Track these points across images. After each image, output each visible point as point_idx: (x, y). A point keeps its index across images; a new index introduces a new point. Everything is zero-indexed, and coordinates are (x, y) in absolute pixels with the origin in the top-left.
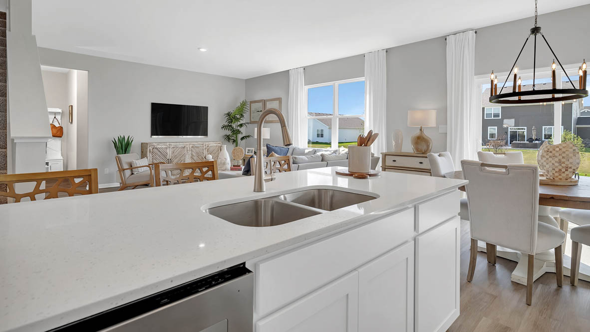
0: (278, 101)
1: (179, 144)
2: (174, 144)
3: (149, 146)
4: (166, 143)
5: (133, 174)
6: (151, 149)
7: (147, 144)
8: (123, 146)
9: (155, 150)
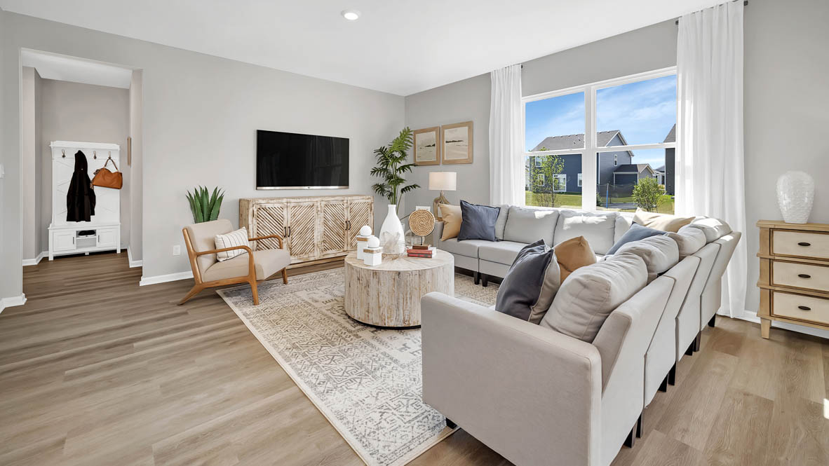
0: (467, 128)
1: (303, 200)
2: (295, 200)
3: (251, 205)
4: (283, 198)
5: (217, 261)
6: (255, 210)
7: (248, 201)
8: (205, 207)
9: (263, 213)
